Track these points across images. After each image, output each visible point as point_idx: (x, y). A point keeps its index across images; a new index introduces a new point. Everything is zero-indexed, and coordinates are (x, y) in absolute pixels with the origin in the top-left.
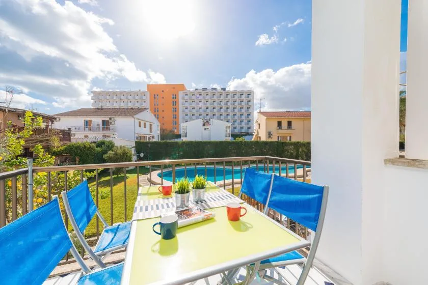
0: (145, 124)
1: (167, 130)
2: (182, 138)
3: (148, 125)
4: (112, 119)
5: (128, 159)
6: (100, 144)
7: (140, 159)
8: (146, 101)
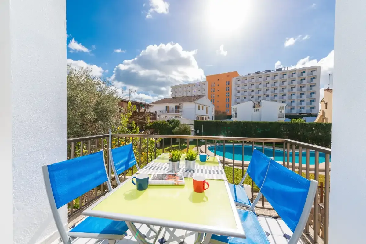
0: (203, 107)
1: (220, 112)
2: (232, 119)
3: (205, 108)
4: (181, 105)
5: (188, 133)
6: (172, 122)
7: (196, 134)
8: (205, 89)
